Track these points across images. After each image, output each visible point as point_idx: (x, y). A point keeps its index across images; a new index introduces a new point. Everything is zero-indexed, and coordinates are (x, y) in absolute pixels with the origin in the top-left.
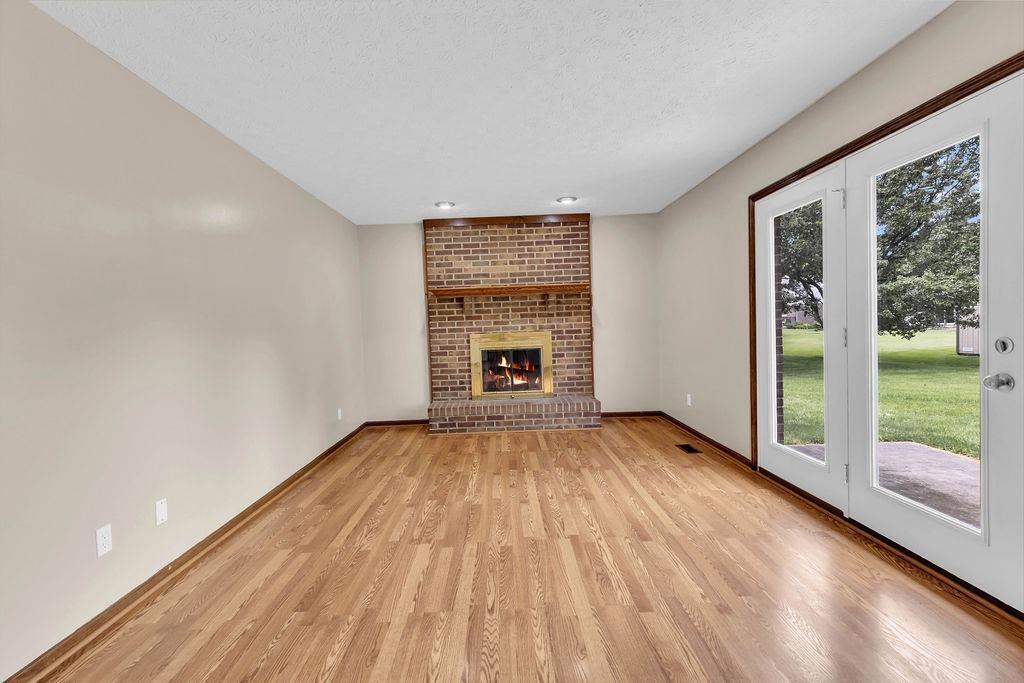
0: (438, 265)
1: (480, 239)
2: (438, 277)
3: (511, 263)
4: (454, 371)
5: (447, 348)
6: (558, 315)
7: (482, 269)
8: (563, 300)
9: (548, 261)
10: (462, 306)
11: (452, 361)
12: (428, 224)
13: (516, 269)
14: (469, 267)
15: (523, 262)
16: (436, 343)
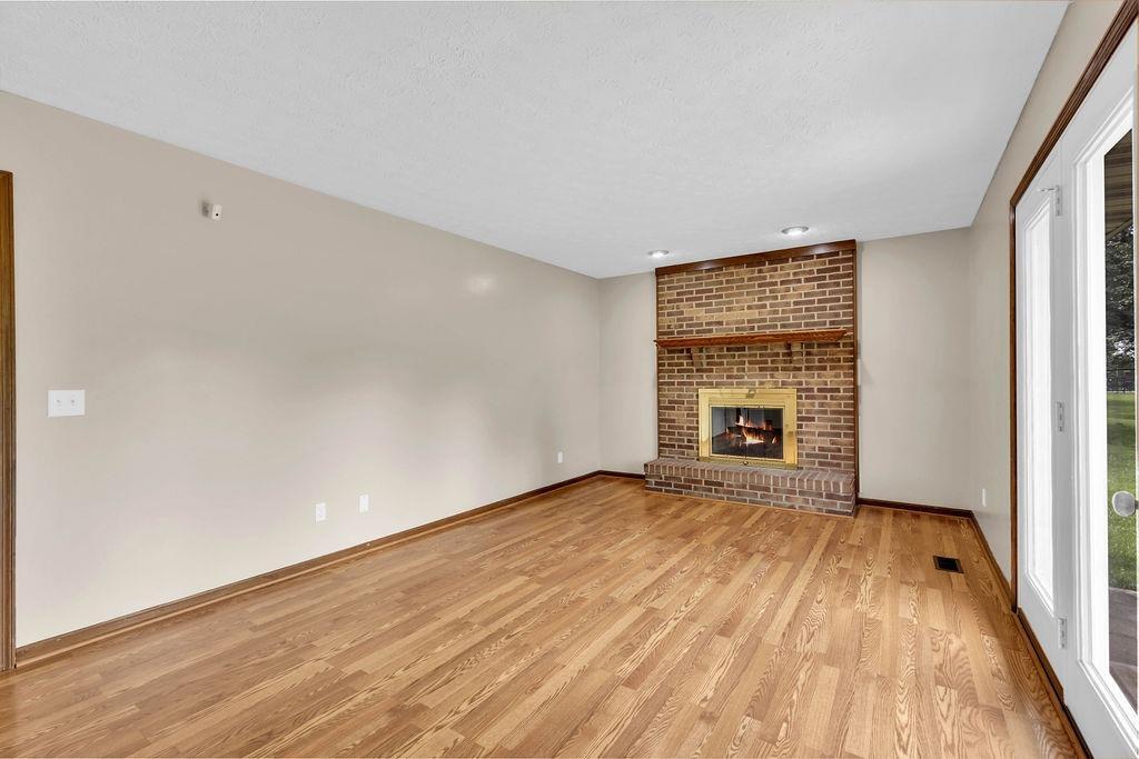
0: (669, 314)
1: (713, 283)
2: (669, 327)
3: (749, 308)
4: (682, 428)
5: (676, 402)
6: (808, 368)
7: (716, 317)
8: (815, 350)
9: (796, 303)
10: (691, 358)
11: (679, 415)
12: (661, 272)
13: (755, 314)
14: (700, 315)
15: (764, 306)
16: (664, 396)
